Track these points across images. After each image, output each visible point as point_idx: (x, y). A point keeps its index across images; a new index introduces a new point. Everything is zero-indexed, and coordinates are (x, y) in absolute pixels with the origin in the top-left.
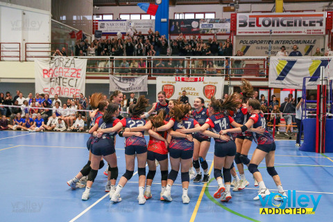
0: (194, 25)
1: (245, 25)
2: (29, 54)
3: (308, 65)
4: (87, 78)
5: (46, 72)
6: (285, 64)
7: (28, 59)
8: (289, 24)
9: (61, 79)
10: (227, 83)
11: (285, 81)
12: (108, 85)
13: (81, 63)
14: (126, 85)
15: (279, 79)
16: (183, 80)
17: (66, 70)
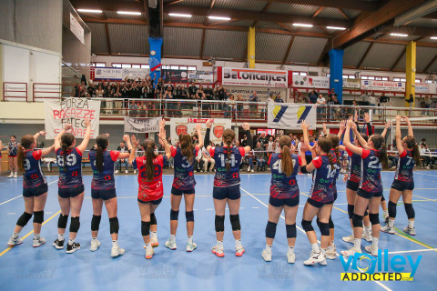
0: (184, 75)
1: (228, 77)
2: (37, 95)
3: (296, 110)
4: (101, 119)
5: (56, 113)
6: (280, 109)
7: (36, 100)
8: (262, 78)
9: (74, 121)
10: (234, 124)
11: (279, 123)
12: (122, 126)
13: (95, 104)
14: (140, 126)
15: (275, 121)
16: (195, 121)
17: (79, 111)
